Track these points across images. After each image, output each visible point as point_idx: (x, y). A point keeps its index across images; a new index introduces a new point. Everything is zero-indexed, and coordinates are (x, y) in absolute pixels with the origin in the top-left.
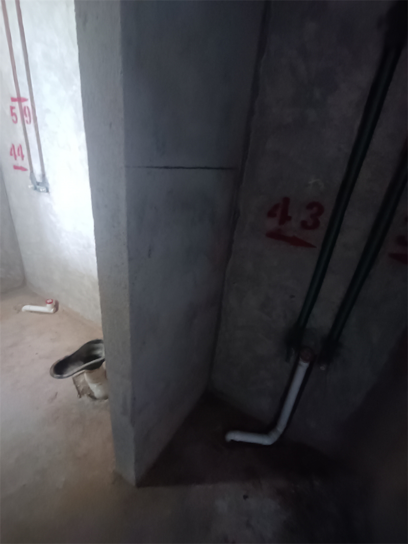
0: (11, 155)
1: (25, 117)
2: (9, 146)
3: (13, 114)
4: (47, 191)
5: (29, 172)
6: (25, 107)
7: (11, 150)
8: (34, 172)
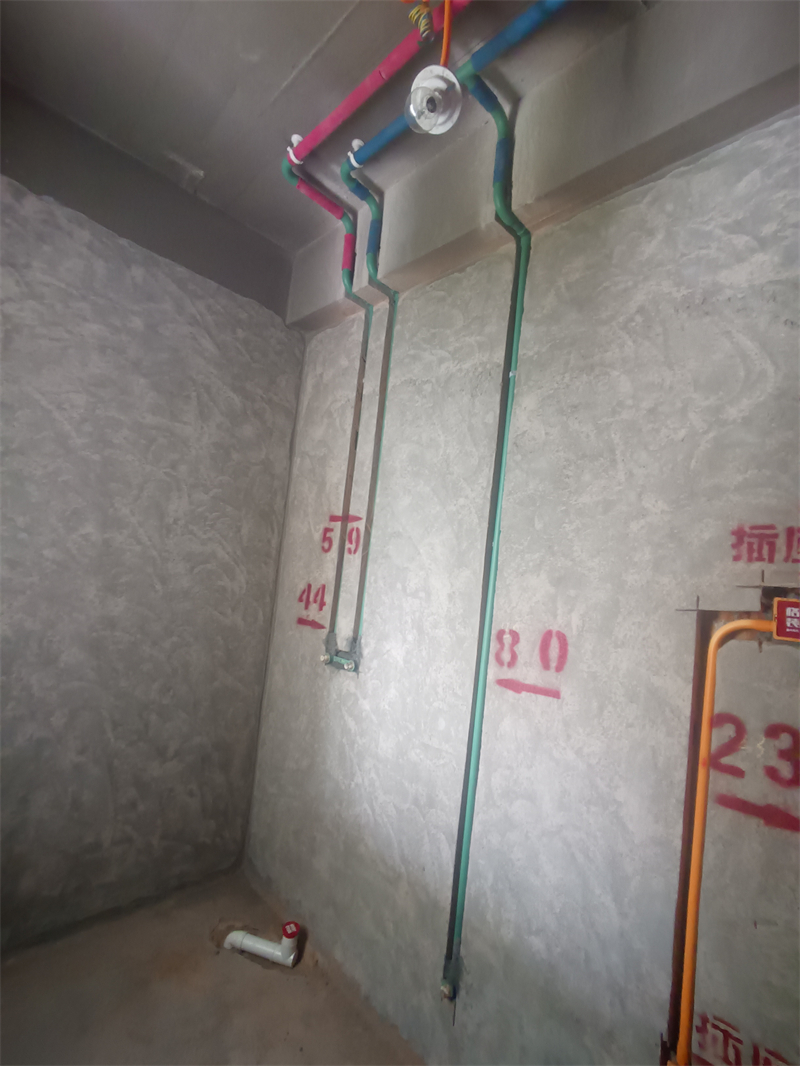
0: (301, 600)
1: (347, 542)
2: (302, 586)
3: (326, 538)
4: (356, 669)
5: (325, 632)
6: (352, 530)
7: (304, 592)
8: (337, 631)
